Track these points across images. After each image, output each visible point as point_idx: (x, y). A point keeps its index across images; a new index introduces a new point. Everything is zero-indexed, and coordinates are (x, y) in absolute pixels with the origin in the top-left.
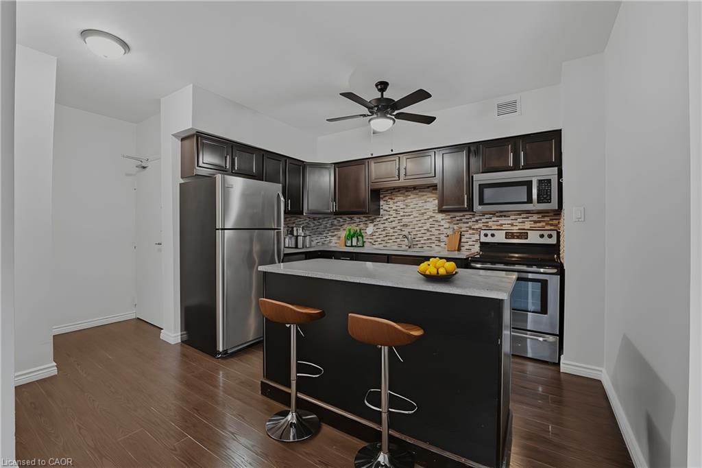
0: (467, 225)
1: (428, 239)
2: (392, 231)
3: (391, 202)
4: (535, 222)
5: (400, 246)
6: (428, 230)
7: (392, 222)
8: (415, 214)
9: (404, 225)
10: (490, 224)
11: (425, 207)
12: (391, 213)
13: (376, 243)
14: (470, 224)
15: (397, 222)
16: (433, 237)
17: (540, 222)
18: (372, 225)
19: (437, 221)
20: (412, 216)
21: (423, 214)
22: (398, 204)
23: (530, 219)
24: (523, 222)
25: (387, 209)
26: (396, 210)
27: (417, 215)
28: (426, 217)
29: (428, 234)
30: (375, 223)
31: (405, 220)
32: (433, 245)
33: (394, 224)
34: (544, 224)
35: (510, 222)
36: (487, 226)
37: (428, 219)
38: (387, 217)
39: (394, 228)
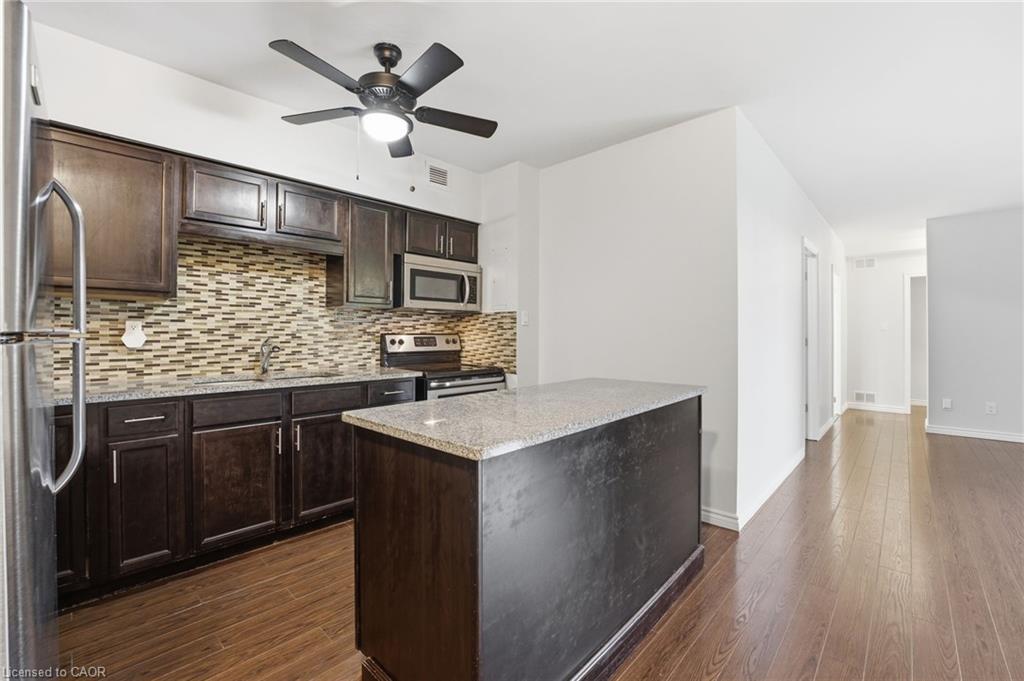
0: (360, 327)
1: (294, 353)
2: (205, 338)
3: (204, 272)
4: (437, 324)
5: (225, 370)
6: (293, 336)
7: (204, 317)
8: (265, 303)
9: (238, 326)
10: (390, 326)
11: (287, 292)
12: (203, 296)
13: (155, 370)
14: (365, 325)
15: (219, 317)
16: (304, 350)
17: (439, 324)
18: (139, 323)
19: (310, 319)
20: (258, 308)
21: (283, 304)
22: (224, 278)
23: (432, 320)
24: (425, 325)
25: (190, 285)
26: (218, 292)
27: (272, 306)
28: (290, 311)
29: (294, 343)
30: (151, 319)
31: (243, 315)
32: (304, 364)
33: (211, 323)
34: (442, 327)
35: (411, 324)
36: (386, 329)
37: (294, 314)
38: (190, 305)
39: (210, 331)
